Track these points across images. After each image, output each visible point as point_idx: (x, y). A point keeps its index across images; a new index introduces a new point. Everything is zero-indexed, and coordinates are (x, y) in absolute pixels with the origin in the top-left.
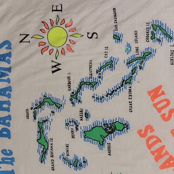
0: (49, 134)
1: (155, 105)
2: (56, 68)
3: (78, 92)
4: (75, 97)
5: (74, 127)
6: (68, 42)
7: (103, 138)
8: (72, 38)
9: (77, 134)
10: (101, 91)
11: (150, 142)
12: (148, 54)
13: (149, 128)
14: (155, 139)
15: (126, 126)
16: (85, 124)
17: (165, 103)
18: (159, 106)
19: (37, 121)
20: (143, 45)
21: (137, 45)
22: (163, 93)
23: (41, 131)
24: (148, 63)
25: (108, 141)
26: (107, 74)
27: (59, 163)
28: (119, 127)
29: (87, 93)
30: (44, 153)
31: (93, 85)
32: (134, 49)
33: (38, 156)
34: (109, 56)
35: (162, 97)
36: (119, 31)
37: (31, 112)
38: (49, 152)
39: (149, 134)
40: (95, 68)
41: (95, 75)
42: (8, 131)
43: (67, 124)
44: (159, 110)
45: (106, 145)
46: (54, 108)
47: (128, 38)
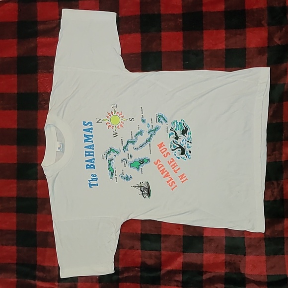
0: (114, 166)
1: (161, 151)
2: (116, 135)
3: (126, 146)
4: (125, 148)
5: (125, 162)
6: (121, 123)
7: (139, 166)
8: (122, 121)
9: (127, 165)
10: (137, 145)
11: (159, 167)
12: (157, 128)
13: (158, 161)
14: (161, 166)
15: (149, 160)
16: (130, 160)
17: (165, 150)
18: (162, 151)
19: (108, 160)
20: (155, 124)
21: (152, 124)
22: (164, 145)
23: (110, 165)
24: (157, 132)
25: (141, 167)
26: (139, 137)
27: (119, 178)
28: (145, 161)
29: (130, 146)
30: (112, 174)
31: (133, 142)
32: (151, 126)
33: (109, 176)
34: (140, 129)
35: (164, 147)
36: (144, 118)
37: (105, 156)
38: (114, 174)
39: (159, 163)
40: (134, 135)
41: (134, 138)
42: (94, 166)
43: (122, 161)
44: (162, 153)
45: (140, 169)
46: (116, 154)
47: (148, 121)
